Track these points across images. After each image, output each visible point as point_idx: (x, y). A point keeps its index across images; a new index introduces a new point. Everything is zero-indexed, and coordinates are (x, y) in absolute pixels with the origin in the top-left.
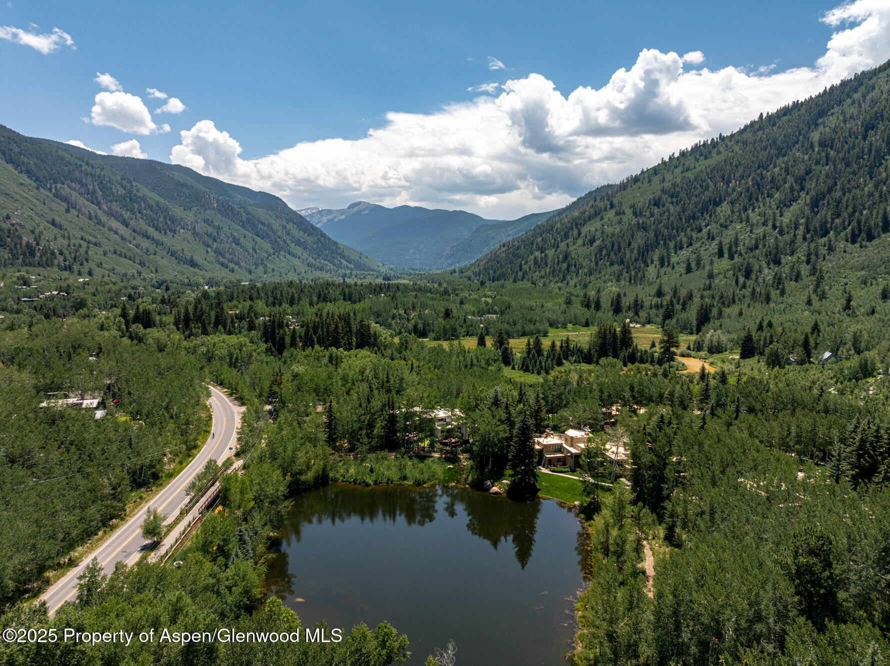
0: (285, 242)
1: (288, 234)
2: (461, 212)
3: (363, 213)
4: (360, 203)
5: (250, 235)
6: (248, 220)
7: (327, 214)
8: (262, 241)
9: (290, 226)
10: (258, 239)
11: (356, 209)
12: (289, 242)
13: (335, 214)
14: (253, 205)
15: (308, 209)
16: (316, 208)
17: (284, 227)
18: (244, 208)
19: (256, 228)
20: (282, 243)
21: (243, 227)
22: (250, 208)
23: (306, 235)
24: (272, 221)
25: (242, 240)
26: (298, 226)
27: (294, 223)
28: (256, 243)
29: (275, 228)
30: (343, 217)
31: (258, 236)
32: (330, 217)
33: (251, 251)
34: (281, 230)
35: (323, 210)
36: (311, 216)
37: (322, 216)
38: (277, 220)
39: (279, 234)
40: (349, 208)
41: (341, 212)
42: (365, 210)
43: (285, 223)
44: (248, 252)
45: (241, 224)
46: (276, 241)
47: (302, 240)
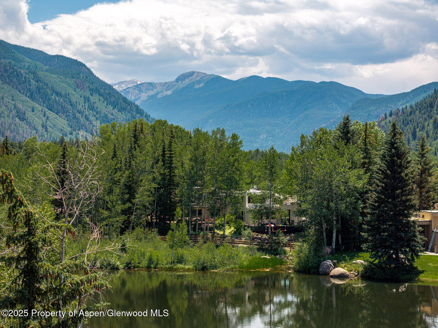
0: (87, 118)
1: (92, 108)
2: (332, 83)
3: (197, 87)
4: (191, 74)
5: (40, 108)
6: (38, 89)
7: (147, 89)
8: (55, 115)
9: (95, 98)
10: (50, 114)
11: (187, 82)
12: (92, 118)
13: (159, 89)
14: (47, 71)
15: (122, 83)
16: (133, 82)
17: (87, 99)
18: (34, 73)
19: (49, 99)
20: (82, 120)
21: (32, 97)
22: (41, 74)
23: (116, 110)
24: (71, 91)
25: (29, 115)
26: (106, 99)
27: (100, 94)
28: (48, 118)
29: (74, 100)
30: (169, 92)
31: (50, 109)
32: (151, 93)
33: (40, 128)
34: (82, 103)
35: (142, 84)
36: (126, 91)
37: (140, 91)
38: (78, 90)
39: (80, 107)
40: (177, 80)
41: (167, 86)
42: (199, 82)
43: (88, 94)
44: (37, 130)
45: (28, 94)
46: (75, 117)
47: (110, 116)
